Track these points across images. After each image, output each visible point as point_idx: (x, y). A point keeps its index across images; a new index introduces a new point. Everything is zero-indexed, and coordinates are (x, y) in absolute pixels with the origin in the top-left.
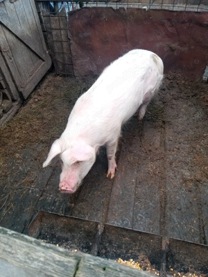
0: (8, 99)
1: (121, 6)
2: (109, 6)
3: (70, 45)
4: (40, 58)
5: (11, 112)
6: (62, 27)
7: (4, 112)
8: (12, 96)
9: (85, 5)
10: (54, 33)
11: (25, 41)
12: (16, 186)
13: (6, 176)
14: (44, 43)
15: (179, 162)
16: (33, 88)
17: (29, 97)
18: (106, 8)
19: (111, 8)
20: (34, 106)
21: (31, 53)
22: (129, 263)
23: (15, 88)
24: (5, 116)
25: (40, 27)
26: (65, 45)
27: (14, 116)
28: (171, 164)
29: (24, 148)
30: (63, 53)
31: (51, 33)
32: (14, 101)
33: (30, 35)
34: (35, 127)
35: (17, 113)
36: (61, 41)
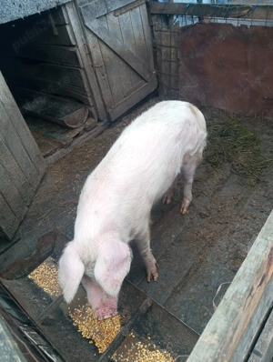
0: (93, 117)
1: (242, 23)
2: (229, 22)
3: (178, 66)
4: (142, 78)
6: (173, 44)
7: (85, 130)
8: (98, 115)
10: (164, 50)
11: (124, 58)
12: (62, 204)
13: (58, 192)
14: (152, 61)
16: (126, 109)
18: (225, 24)
19: (231, 25)
21: (132, 72)
23: (102, 108)
24: (86, 134)
25: (149, 43)
26: (173, 65)
27: (96, 137)
28: (232, 232)
30: (170, 75)
31: (160, 50)
32: (99, 121)
33: (131, 49)
35: (100, 134)
36: (170, 61)
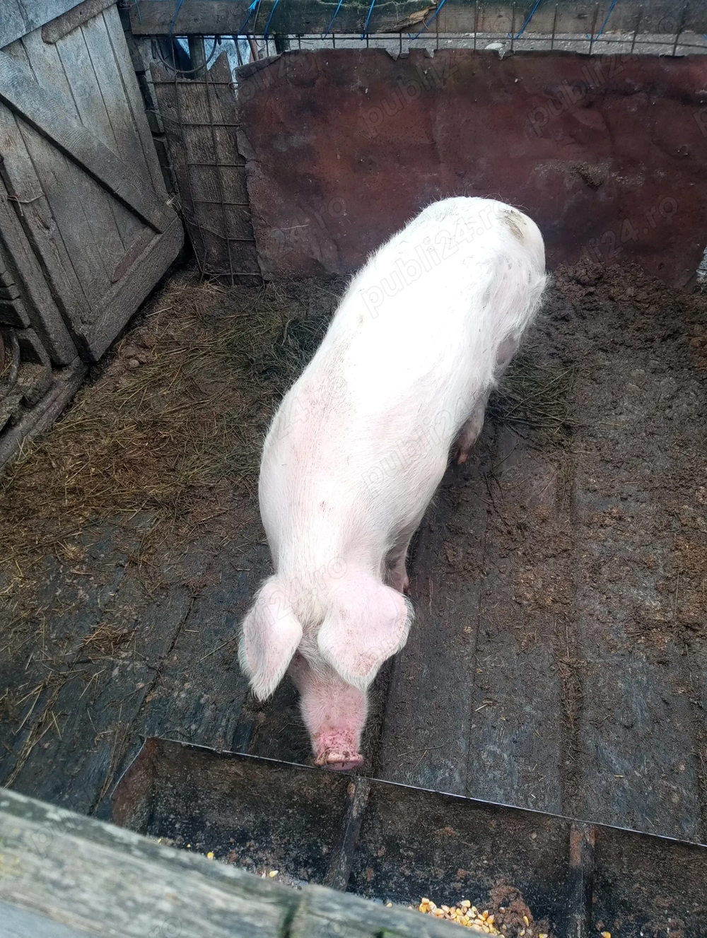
0: (37, 360)
1: (414, 44)
2: (373, 44)
3: (244, 177)
4: (145, 222)
5: (50, 406)
6: (218, 117)
7: (26, 404)
8: (51, 352)
9: (294, 45)
10: (191, 137)
11: (94, 169)
12: (68, 653)
13: (34, 622)
14: (157, 172)
15: (625, 562)
16: (123, 321)
17: (111, 353)
18: (365, 52)
19: (383, 52)
20: (125, 382)
21: (116, 208)
22: (456, 914)
23: (60, 325)
24: (30, 416)
25: (143, 118)
26: (228, 176)
27: (59, 418)
28: (595, 569)
29: (94, 524)
30: (221, 205)
31: (180, 139)
32: (57, 366)
33: (111, 149)
34: (130, 454)
35: (68, 407)
36: (215, 166)
